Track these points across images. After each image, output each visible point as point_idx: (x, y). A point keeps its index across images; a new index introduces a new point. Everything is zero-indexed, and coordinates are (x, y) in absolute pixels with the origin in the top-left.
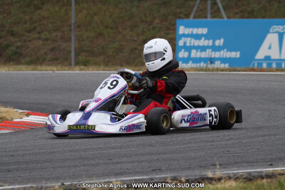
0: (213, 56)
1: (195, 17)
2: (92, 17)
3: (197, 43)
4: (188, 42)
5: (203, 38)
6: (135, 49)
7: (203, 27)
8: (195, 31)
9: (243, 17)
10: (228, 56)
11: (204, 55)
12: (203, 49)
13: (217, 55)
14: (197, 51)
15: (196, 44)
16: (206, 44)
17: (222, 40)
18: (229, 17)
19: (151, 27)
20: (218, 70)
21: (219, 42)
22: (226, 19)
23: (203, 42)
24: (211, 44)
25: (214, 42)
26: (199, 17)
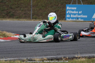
0: (78, 17)
1: (72, 4)
2: (38, 3)
4: (70, 12)
5: (75, 11)
7: (75, 7)
8: (72, 8)
9: (88, 4)
10: (83, 17)
11: (75, 16)
12: (75, 14)
13: (79, 16)
14: (73, 15)
15: (72, 13)
16: (76, 13)
17: (81, 12)
19: (57, 7)
20: (79, 21)
21: (80, 12)
22: (82, 4)
23: (75, 12)
24: (77, 13)
25: (78, 12)
26: (74, 4)
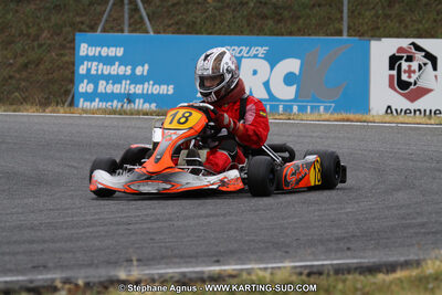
0: (132, 92)
1: (104, 30)
3: (107, 70)
4: (94, 68)
5: (117, 63)
6: (11, 77)
7: (116, 45)
8: (105, 51)
9: (178, 31)
10: (155, 92)
11: (117, 89)
12: (117, 79)
13: (138, 89)
14: (108, 83)
15: (106, 73)
16: (121, 73)
17: (146, 67)
18: (157, 32)
19: (36, 44)
20: (138, 112)
21: (141, 70)
22: (152, 33)
23: (116, 69)
24: (129, 72)
25: (133, 70)
26: (112, 29)
